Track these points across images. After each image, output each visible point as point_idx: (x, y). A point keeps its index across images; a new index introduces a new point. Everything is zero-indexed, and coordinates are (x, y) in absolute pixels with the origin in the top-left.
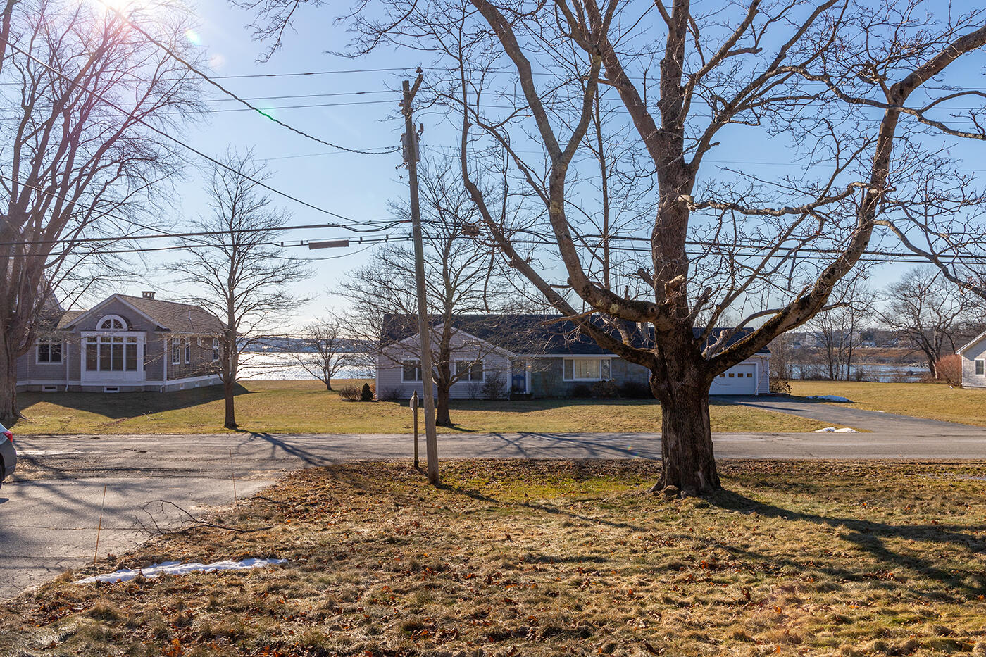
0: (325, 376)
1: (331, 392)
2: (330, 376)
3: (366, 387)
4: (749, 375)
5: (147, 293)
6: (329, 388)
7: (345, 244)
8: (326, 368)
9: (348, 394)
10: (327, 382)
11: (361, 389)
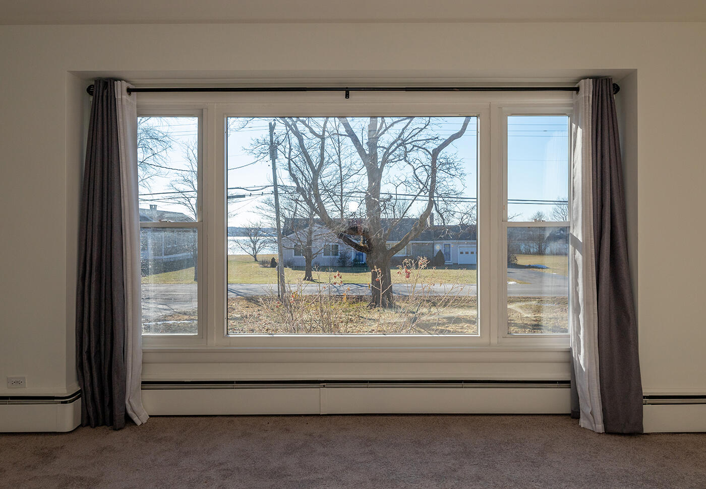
0: (254, 253)
1: (256, 262)
2: (256, 253)
3: (273, 259)
4: (472, 253)
5: (152, 206)
6: (256, 260)
7: (244, 196)
8: (254, 249)
9: (264, 263)
10: (255, 256)
11: (271, 260)
